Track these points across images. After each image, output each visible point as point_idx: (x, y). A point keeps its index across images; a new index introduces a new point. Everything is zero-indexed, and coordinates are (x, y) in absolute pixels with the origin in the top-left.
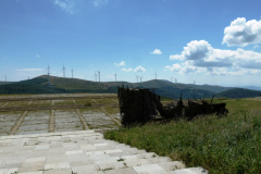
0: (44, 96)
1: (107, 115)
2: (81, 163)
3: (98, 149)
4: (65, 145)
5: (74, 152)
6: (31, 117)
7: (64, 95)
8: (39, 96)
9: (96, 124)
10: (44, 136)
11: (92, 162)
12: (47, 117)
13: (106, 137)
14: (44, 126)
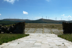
0: (41, 24)
1: (58, 30)
2: (51, 43)
3: (56, 39)
4: (47, 37)
5: (49, 39)
6: (38, 29)
7: (47, 24)
8: (40, 24)
9: (55, 32)
10: (41, 34)
11: (54, 43)
12: (42, 30)
13: (58, 36)
14: (41, 32)
